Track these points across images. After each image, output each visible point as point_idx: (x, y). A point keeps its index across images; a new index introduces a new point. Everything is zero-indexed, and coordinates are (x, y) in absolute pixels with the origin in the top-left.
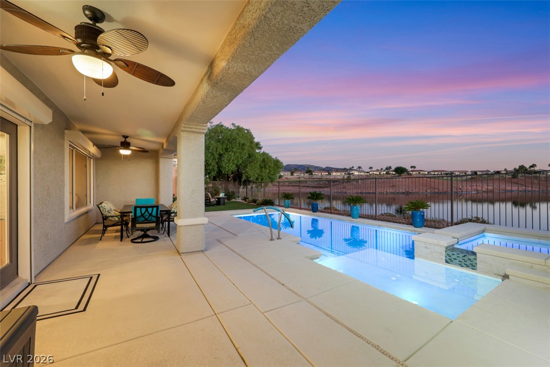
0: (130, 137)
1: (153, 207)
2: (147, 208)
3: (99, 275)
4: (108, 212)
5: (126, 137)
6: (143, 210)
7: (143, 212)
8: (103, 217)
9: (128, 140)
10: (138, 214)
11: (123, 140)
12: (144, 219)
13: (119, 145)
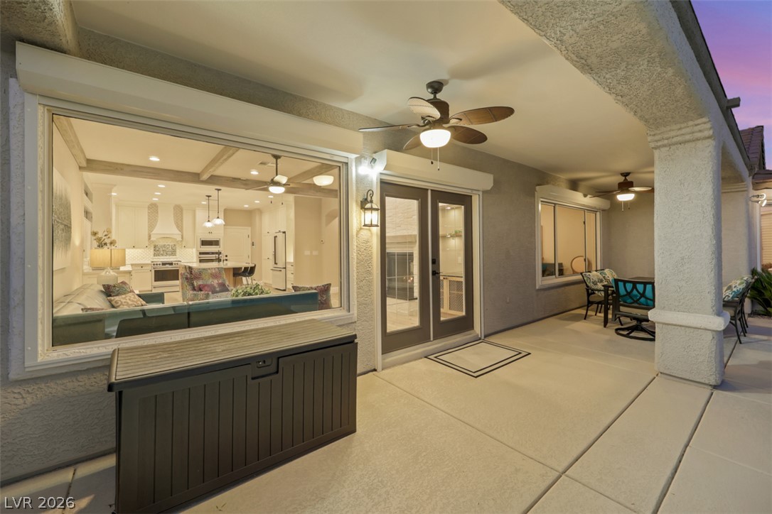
0: (632, 173)
1: (645, 284)
2: (635, 284)
3: (530, 354)
4: (593, 283)
5: (626, 175)
6: (629, 286)
7: (629, 290)
8: (587, 290)
9: (629, 178)
10: (622, 291)
11: (622, 179)
12: (632, 301)
13: (617, 187)
